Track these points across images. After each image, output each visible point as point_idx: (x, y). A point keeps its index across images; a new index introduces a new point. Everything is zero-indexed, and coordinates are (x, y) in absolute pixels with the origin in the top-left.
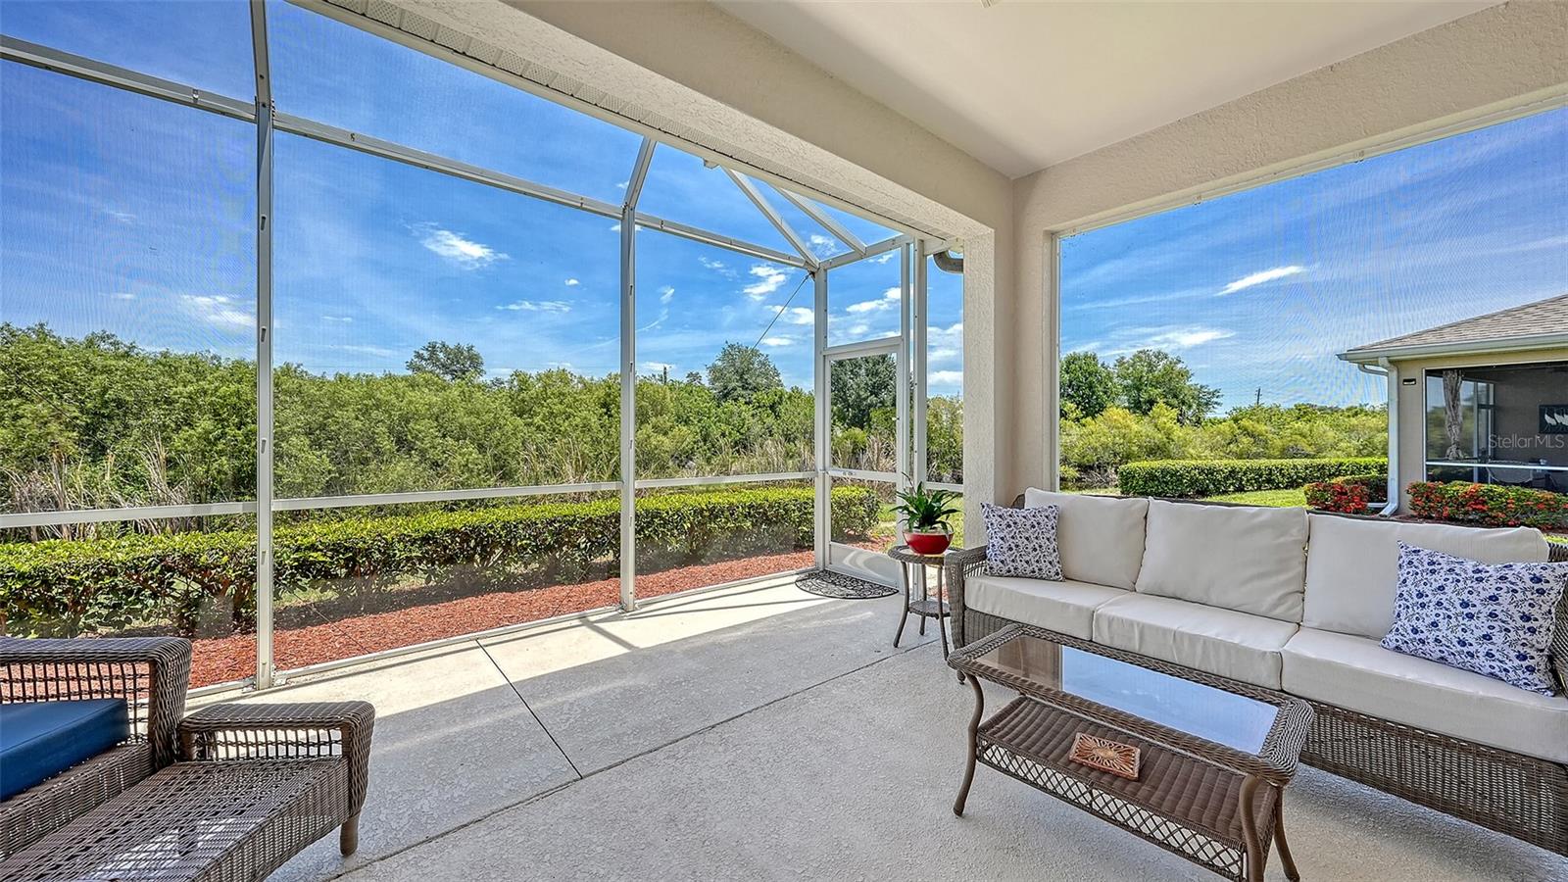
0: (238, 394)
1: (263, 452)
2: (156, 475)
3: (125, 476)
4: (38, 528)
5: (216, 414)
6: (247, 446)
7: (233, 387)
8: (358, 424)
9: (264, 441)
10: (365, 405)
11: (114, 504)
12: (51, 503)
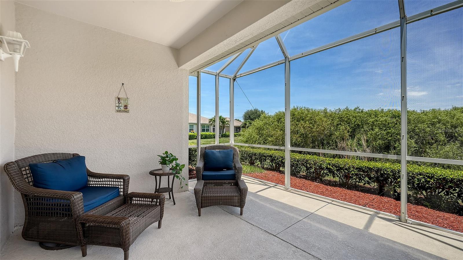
0: (386, 121)
1: (403, 139)
2: (364, 143)
3: (358, 144)
4: (342, 155)
5: (379, 127)
6: (386, 137)
7: (384, 118)
8: (429, 129)
9: (403, 136)
10: (433, 121)
11: (355, 151)
12: (343, 149)
